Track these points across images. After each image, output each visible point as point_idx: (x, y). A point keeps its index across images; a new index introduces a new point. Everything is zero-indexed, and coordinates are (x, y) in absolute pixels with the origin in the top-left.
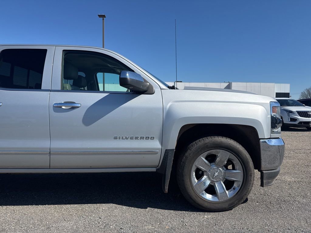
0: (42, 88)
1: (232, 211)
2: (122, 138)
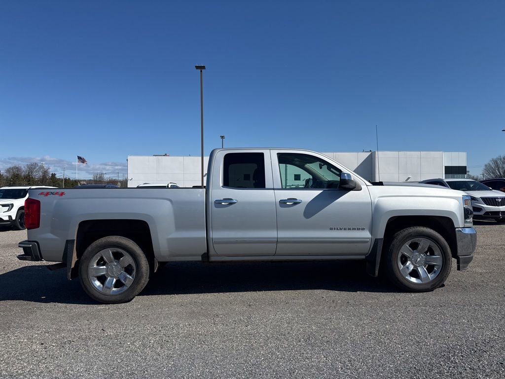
0: (266, 187)
1: (434, 292)
2: (337, 229)
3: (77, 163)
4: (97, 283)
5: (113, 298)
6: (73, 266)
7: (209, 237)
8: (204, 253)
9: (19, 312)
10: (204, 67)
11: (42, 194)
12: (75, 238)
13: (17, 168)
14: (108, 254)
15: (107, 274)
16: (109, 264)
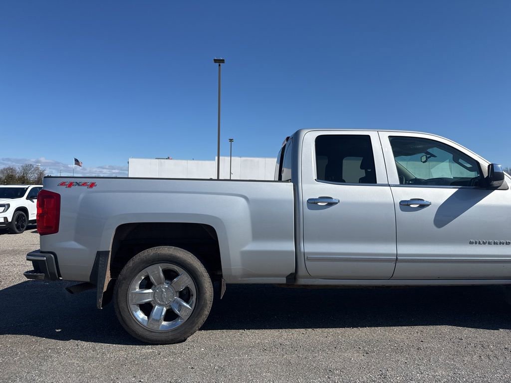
0: (378, 182)
2: (479, 243)
3: (74, 166)
4: (140, 315)
5: (163, 337)
6: (105, 289)
7: (298, 251)
8: (291, 274)
9: (25, 357)
10: (224, 60)
11: (63, 184)
12: (110, 249)
13: (12, 169)
14: (156, 272)
15: (154, 300)
16: (158, 287)
